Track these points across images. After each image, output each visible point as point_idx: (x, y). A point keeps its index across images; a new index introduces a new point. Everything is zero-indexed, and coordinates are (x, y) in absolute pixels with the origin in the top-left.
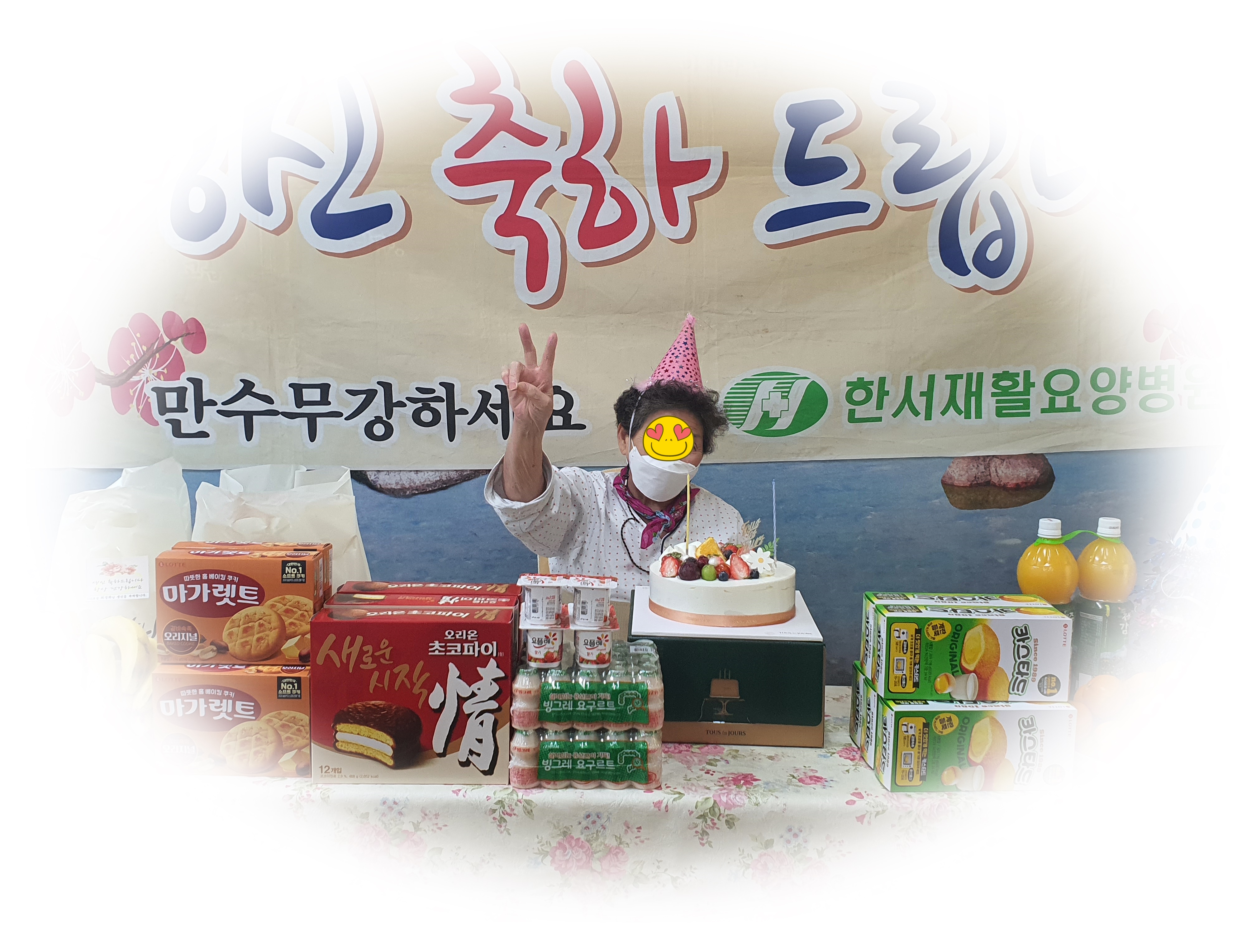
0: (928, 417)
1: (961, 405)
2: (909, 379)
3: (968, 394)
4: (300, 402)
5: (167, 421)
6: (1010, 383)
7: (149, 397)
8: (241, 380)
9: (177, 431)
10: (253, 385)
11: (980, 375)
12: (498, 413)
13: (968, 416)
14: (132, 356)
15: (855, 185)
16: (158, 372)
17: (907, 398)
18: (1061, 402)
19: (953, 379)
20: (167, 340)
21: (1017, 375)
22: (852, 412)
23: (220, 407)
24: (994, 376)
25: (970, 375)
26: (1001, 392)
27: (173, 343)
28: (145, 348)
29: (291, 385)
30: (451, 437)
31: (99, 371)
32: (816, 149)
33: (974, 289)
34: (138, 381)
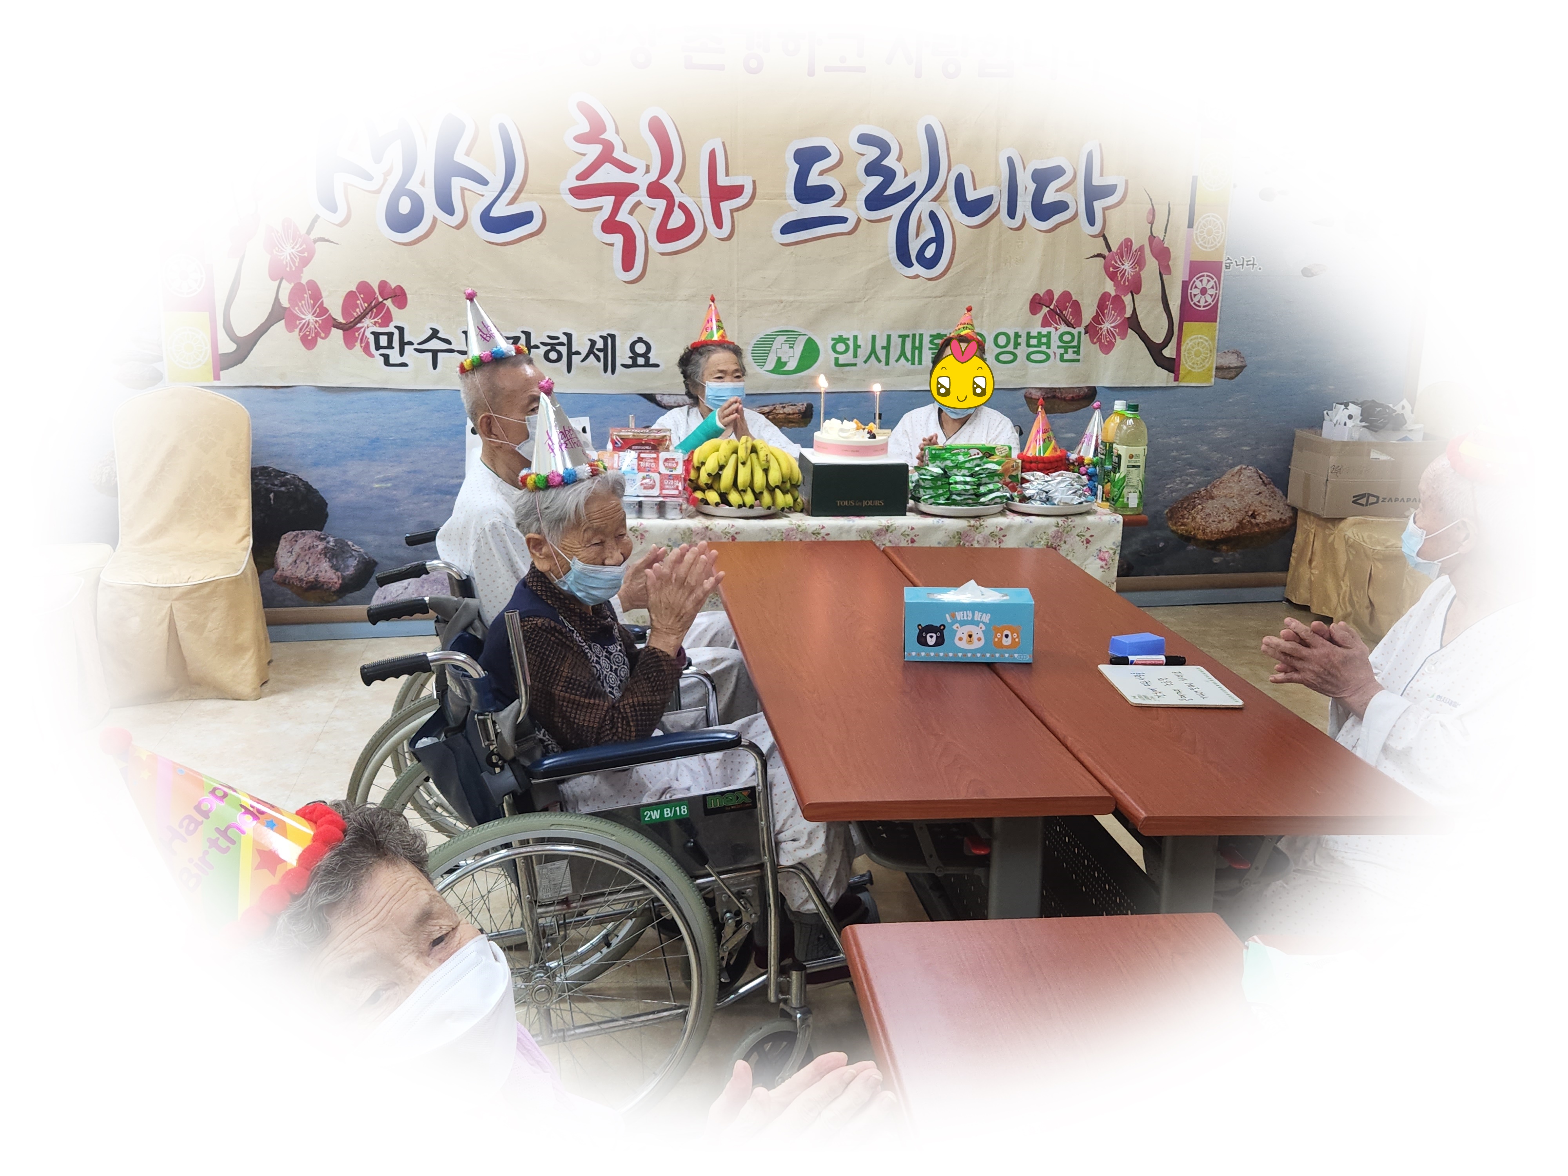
0: (887, 364)
1: (909, 355)
2: (874, 337)
3: (914, 348)
5: (381, 355)
7: (368, 339)
8: (431, 329)
9: (387, 362)
10: (438, 332)
11: (921, 335)
12: (601, 355)
13: (913, 364)
14: (357, 310)
15: (839, 205)
16: (375, 321)
17: (873, 351)
19: (904, 337)
20: (381, 299)
22: (837, 359)
23: (416, 346)
24: (931, 336)
25: (914, 335)
27: (385, 302)
28: (366, 305)
30: (569, 371)
31: (335, 319)
32: (814, 179)
33: (917, 276)
34: (362, 327)
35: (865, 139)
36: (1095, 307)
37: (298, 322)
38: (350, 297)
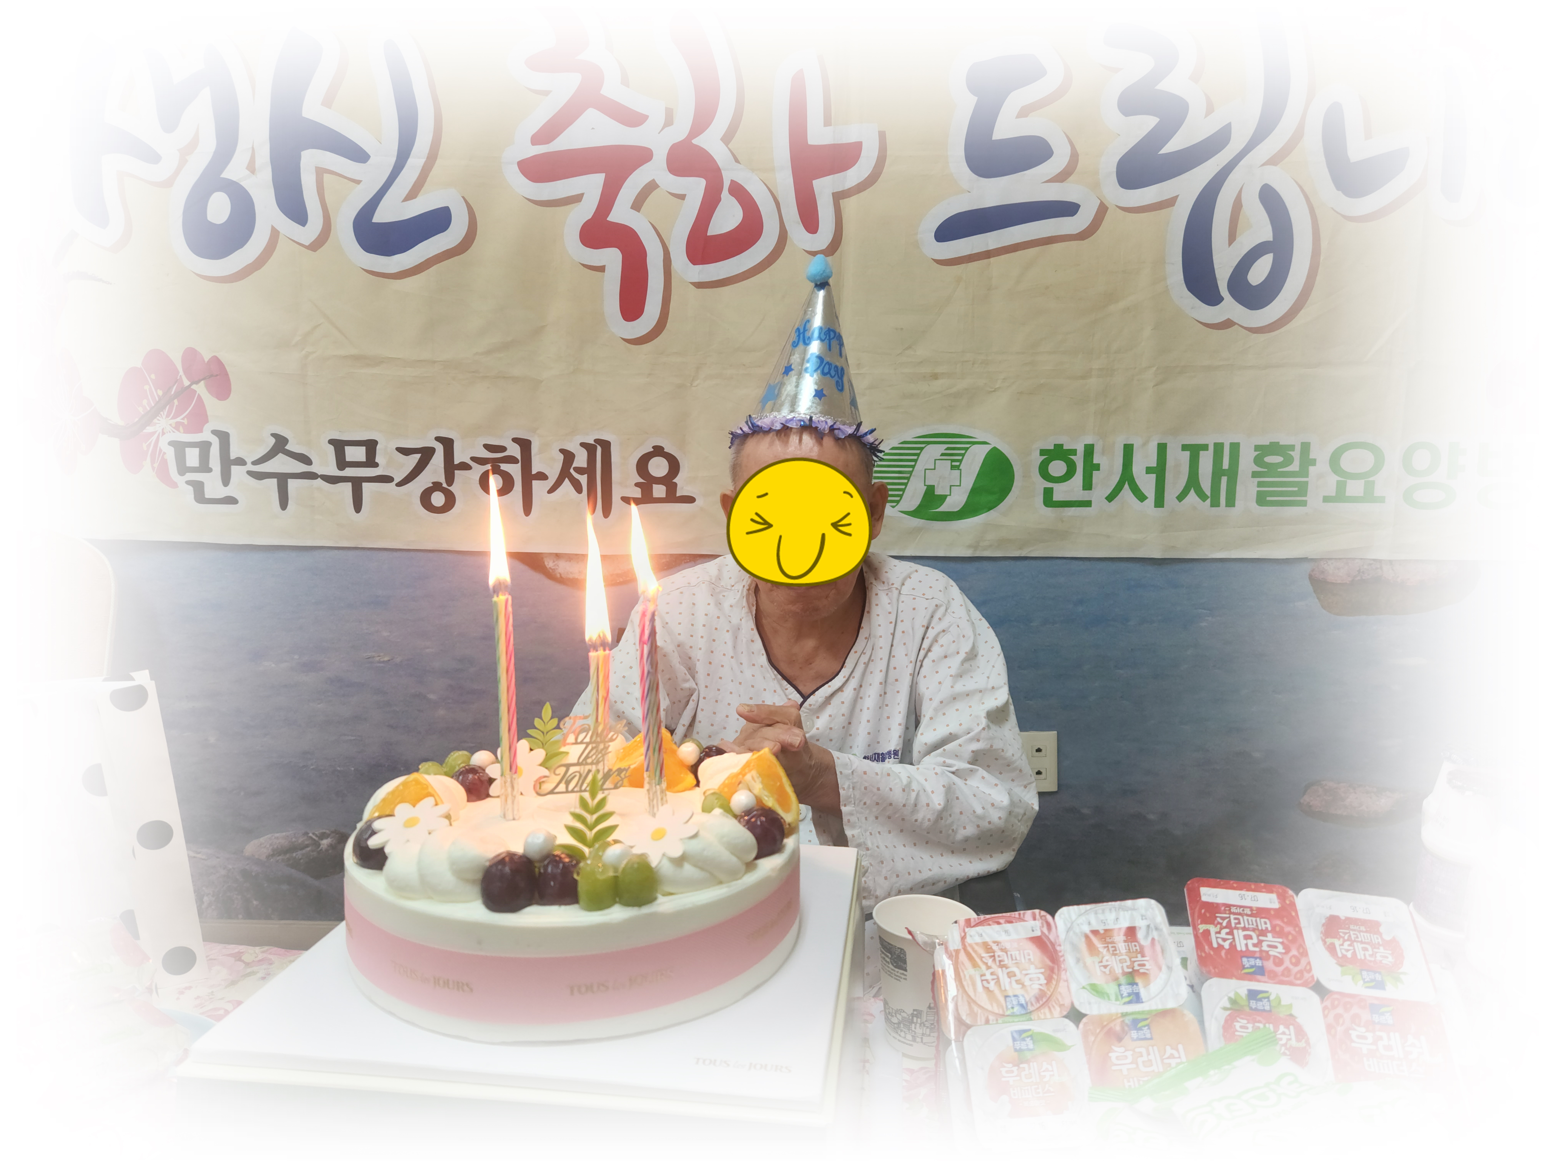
0: (1159, 503)
2: (1128, 450)
3: (1217, 473)
4: (342, 463)
5: (186, 483)
6: (1280, 459)
7: (165, 453)
8: (273, 435)
9: (200, 496)
10: (285, 441)
11: (1235, 448)
12: (583, 479)
14: (145, 402)
15: (1062, 177)
16: (177, 423)
17: (1127, 476)
18: (1355, 488)
19: (1194, 450)
20: (187, 383)
21: (1292, 447)
22: (1048, 492)
23: (250, 467)
24: (1257, 448)
25: (1219, 446)
26: (1265, 471)
27: (194, 387)
28: (160, 393)
29: (331, 442)
30: (528, 510)
31: (105, 419)
32: (1008, 125)
33: (1228, 324)
34: (153, 433)
38: (133, 378)
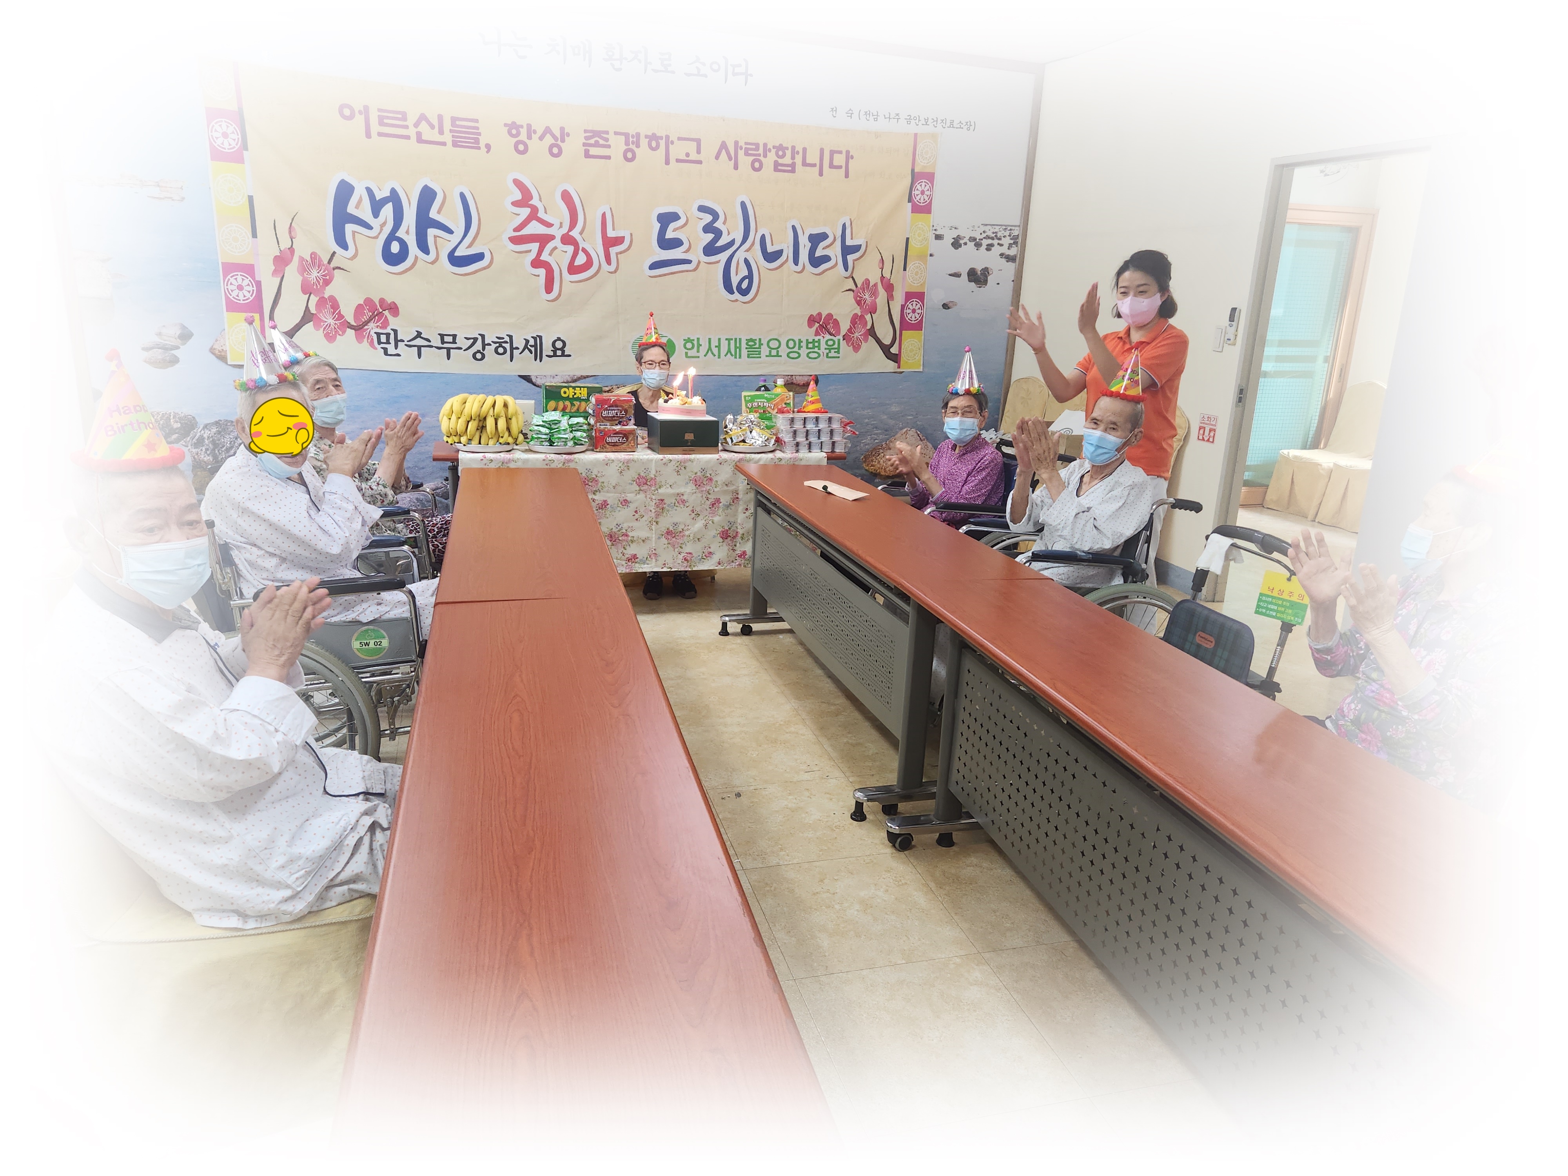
0: (719, 357)
3: (736, 347)
4: (443, 342)
5: (382, 348)
6: (753, 343)
7: (372, 337)
8: (417, 331)
9: (386, 353)
11: (740, 339)
12: (533, 349)
13: (735, 357)
14: (365, 317)
15: (687, 251)
16: (377, 325)
17: (710, 349)
18: (774, 352)
19: (729, 340)
21: (756, 340)
22: (686, 353)
23: (406, 343)
24: (746, 340)
25: (736, 339)
26: (749, 347)
27: (384, 312)
29: (439, 334)
31: (349, 323)
32: (670, 234)
33: (736, 300)
34: (368, 329)
35: (702, 209)
36: (849, 323)
37: (322, 324)
38: (359, 309)
